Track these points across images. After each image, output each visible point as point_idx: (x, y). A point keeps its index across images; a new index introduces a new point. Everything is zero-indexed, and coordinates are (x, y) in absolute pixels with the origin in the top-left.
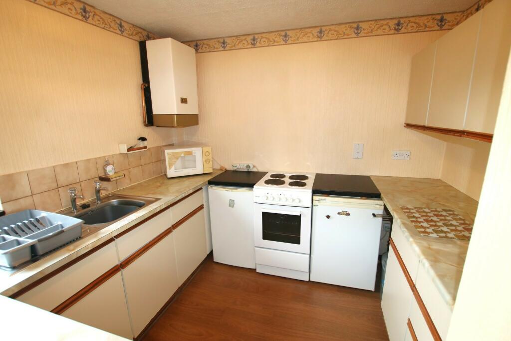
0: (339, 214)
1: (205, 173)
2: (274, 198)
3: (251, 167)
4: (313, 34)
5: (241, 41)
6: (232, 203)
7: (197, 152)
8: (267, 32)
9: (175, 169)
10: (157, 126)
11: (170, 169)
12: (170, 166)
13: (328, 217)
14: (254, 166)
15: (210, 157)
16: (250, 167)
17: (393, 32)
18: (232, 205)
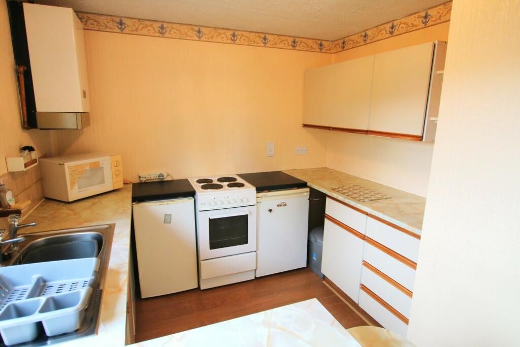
0: (278, 206)
1: (115, 189)
2: (222, 202)
3: (165, 176)
4: (227, 36)
5: (146, 27)
6: (168, 219)
7: (105, 162)
8: (178, 23)
9: (79, 188)
10: (41, 129)
11: (72, 189)
12: (72, 184)
13: (270, 211)
14: (168, 175)
15: (120, 168)
16: (163, 176)
17: (291, 47)
18: (169, 221)
